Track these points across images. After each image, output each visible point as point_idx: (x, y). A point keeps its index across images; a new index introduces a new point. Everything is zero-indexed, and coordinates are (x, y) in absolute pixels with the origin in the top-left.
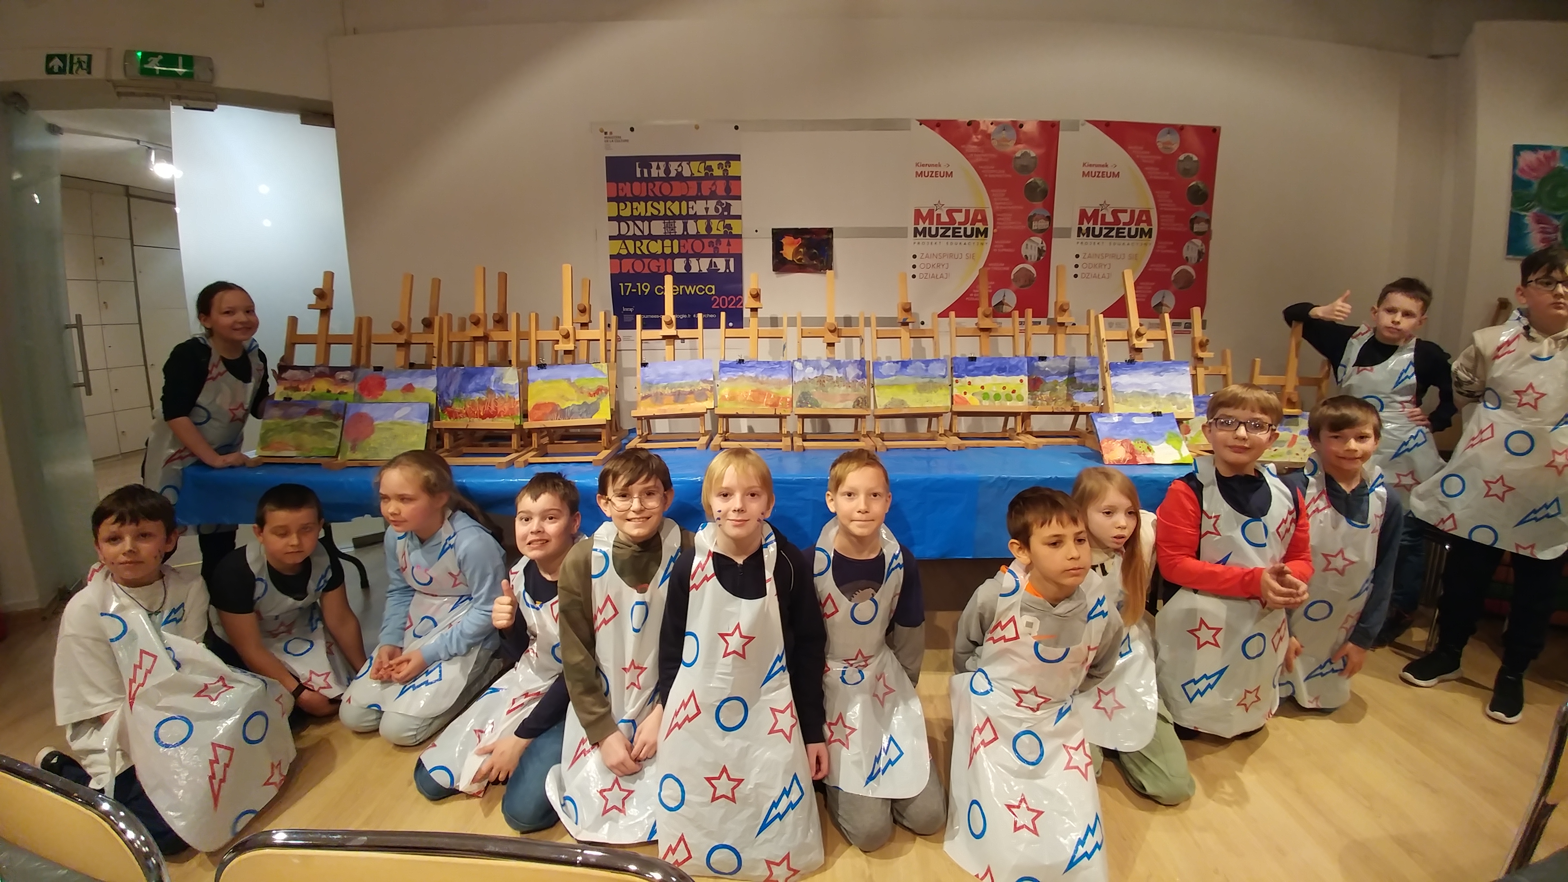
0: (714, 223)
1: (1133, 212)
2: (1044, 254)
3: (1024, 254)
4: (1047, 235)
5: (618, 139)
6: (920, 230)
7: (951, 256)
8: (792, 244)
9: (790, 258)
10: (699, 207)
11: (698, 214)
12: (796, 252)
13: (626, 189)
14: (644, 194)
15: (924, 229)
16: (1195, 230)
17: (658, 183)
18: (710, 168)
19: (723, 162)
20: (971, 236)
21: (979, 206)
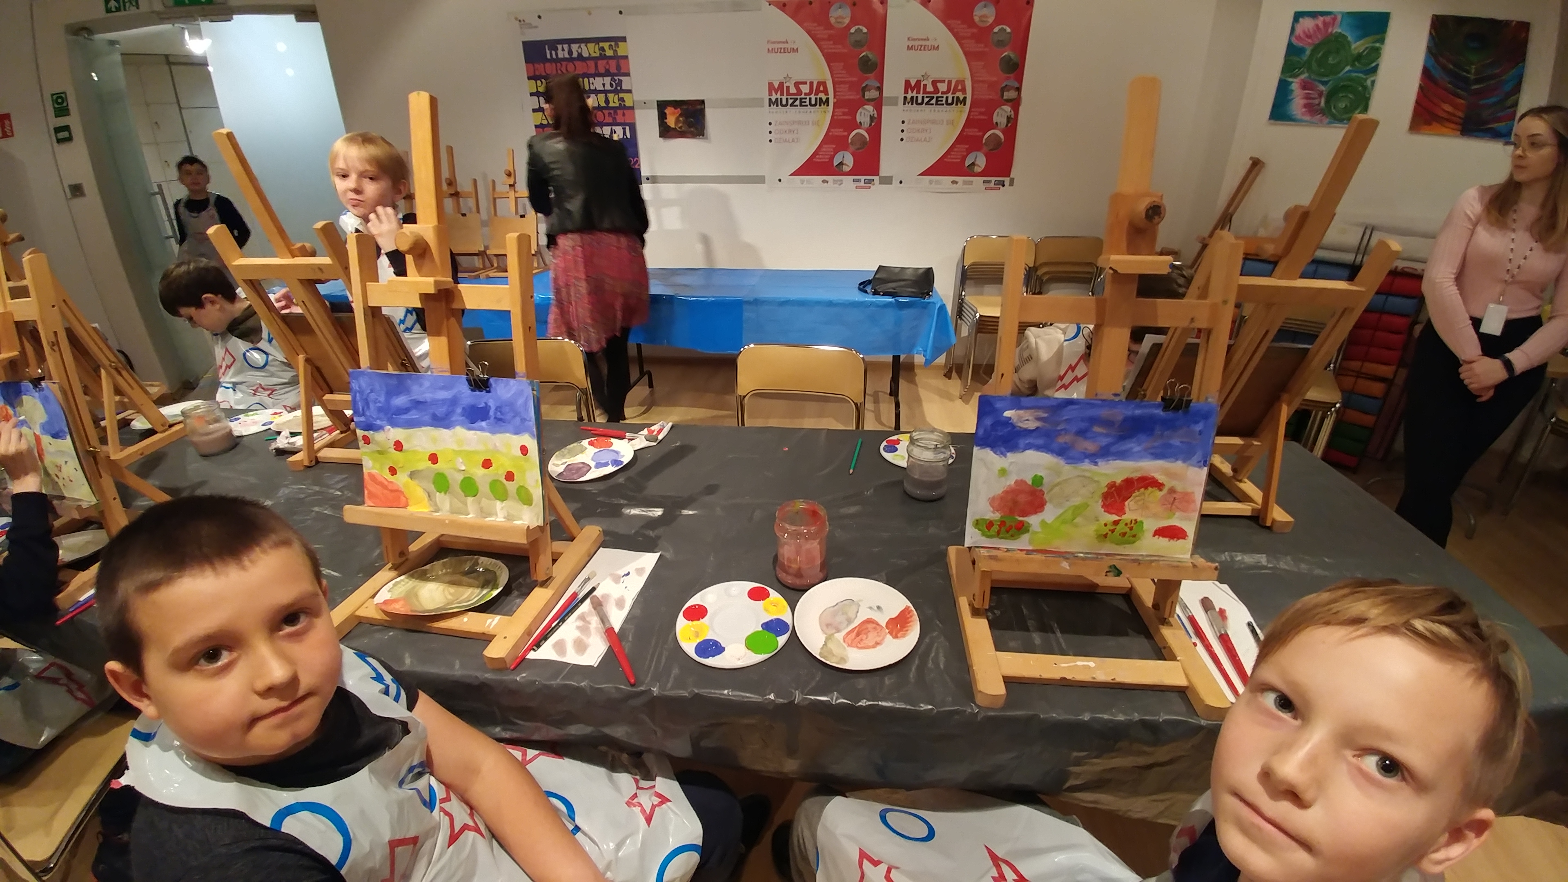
1: (949, 82)
2: (875, 120)
3: (858, 121)
4: (878, 104)
5: (530, 26)
6: (774, 100)
7: (799, 123)
8: (673, 114)
9: (673, 126)
10: (598, 83)
11: (597, 89)
12: (677, 121)
13: (540, 68)
15: (777, 99)
16: (1005, 98)
17: (564, 63)
18: (602, 49)
19: (613, 44)
20: (815, 105)
21: (821, 79)
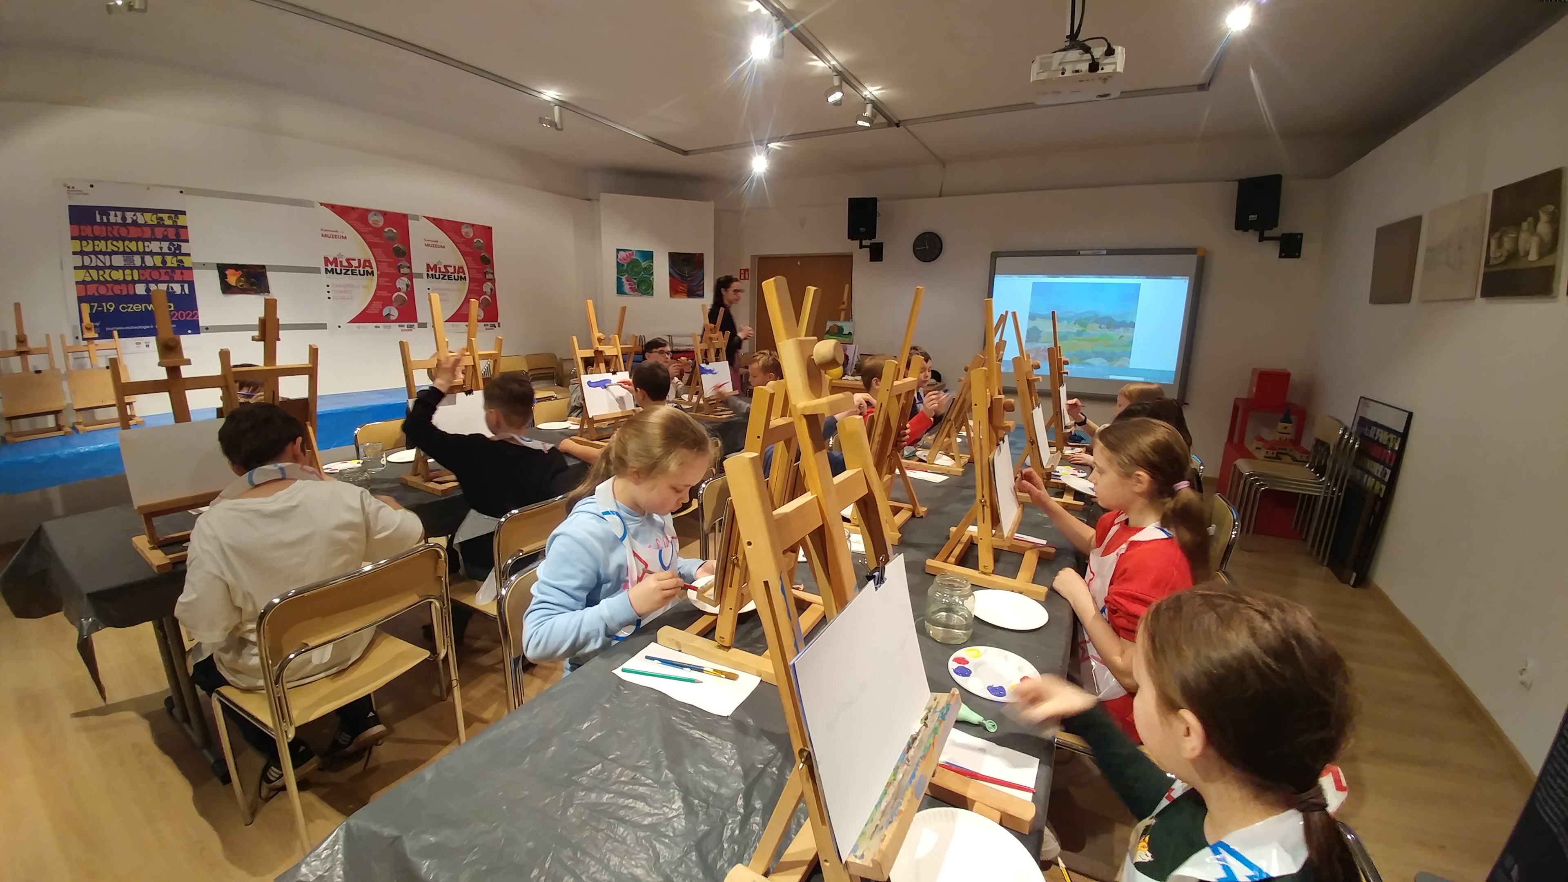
0: (168, 259)
1: (454, 267)
2: (410, 287)
3: (398, 286)
4: (411, 276)
5: (80, 192)
6: (330, 270)
7: (352, 286)
8: (234, 275)
9: (234, 284)
10: (154, 246)
11: (153, 251)
12: (238, 280)
13: (87, 230)
14: (104, 235)
15: (332, 269)
16: (487, 278)
17: (116, 228)
18: (161, 219)
19: (173, 215)
20: (364, 275)
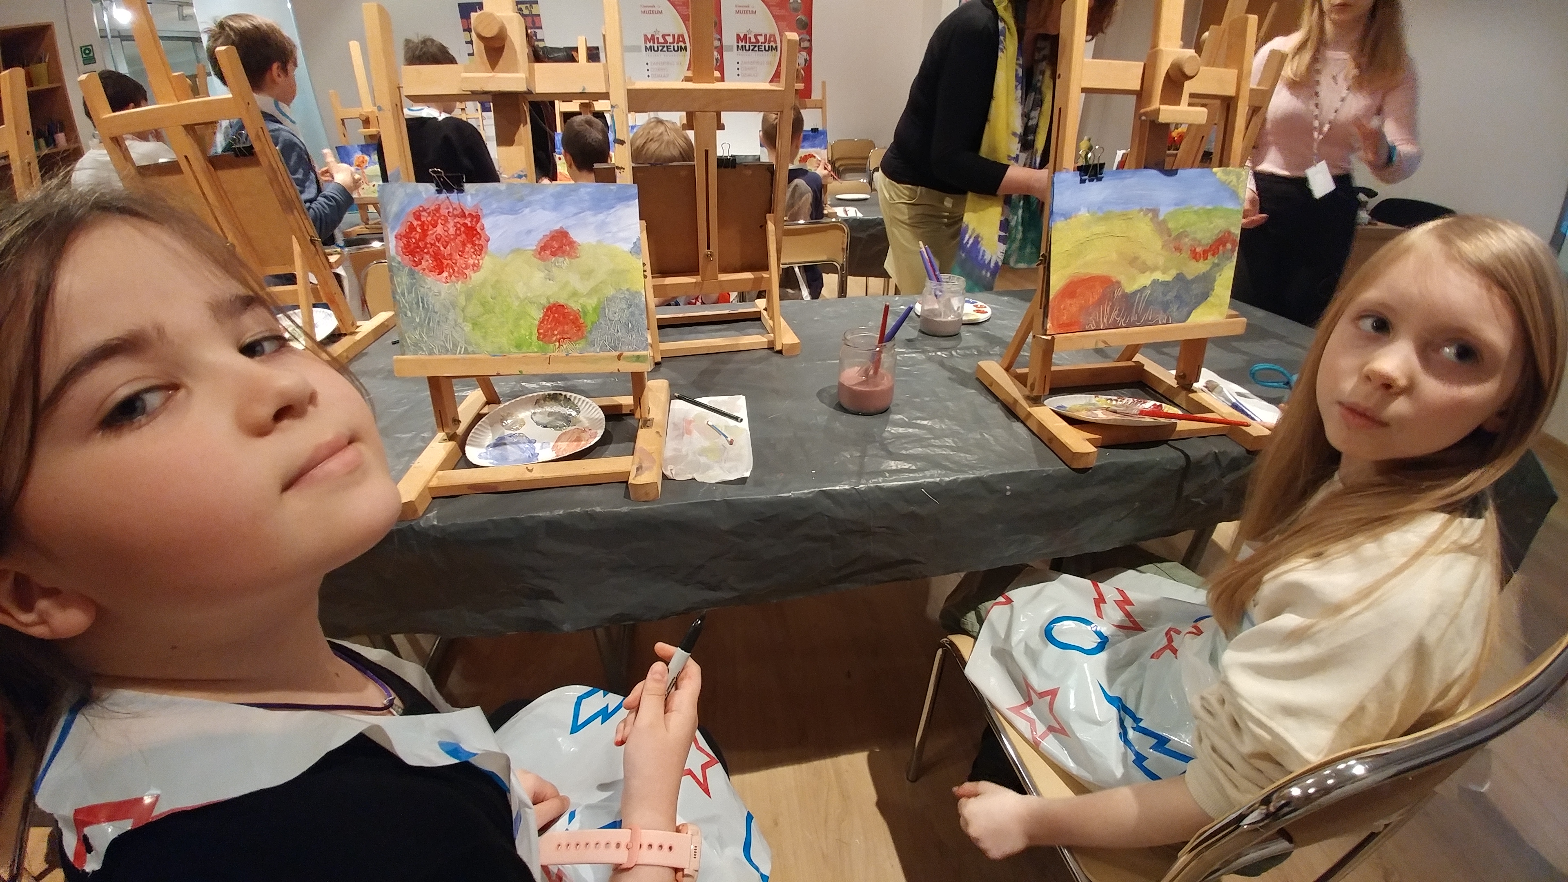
1: (766, 36)
2: (719, 62)
4: (720, 50)
6: (648, 47)
7: (668, 63)
15: (651, 47)
16: (802, 46)
19: (528, 5)
20: (678, 50)
21: (680, 32)
